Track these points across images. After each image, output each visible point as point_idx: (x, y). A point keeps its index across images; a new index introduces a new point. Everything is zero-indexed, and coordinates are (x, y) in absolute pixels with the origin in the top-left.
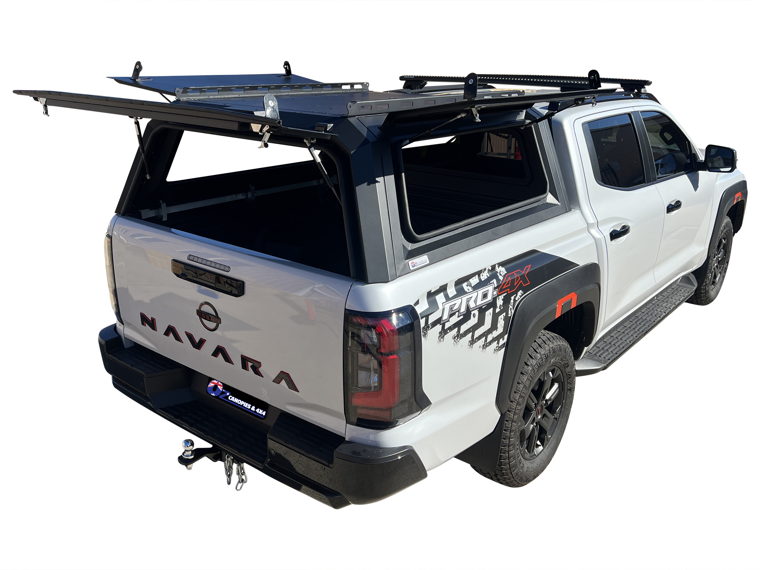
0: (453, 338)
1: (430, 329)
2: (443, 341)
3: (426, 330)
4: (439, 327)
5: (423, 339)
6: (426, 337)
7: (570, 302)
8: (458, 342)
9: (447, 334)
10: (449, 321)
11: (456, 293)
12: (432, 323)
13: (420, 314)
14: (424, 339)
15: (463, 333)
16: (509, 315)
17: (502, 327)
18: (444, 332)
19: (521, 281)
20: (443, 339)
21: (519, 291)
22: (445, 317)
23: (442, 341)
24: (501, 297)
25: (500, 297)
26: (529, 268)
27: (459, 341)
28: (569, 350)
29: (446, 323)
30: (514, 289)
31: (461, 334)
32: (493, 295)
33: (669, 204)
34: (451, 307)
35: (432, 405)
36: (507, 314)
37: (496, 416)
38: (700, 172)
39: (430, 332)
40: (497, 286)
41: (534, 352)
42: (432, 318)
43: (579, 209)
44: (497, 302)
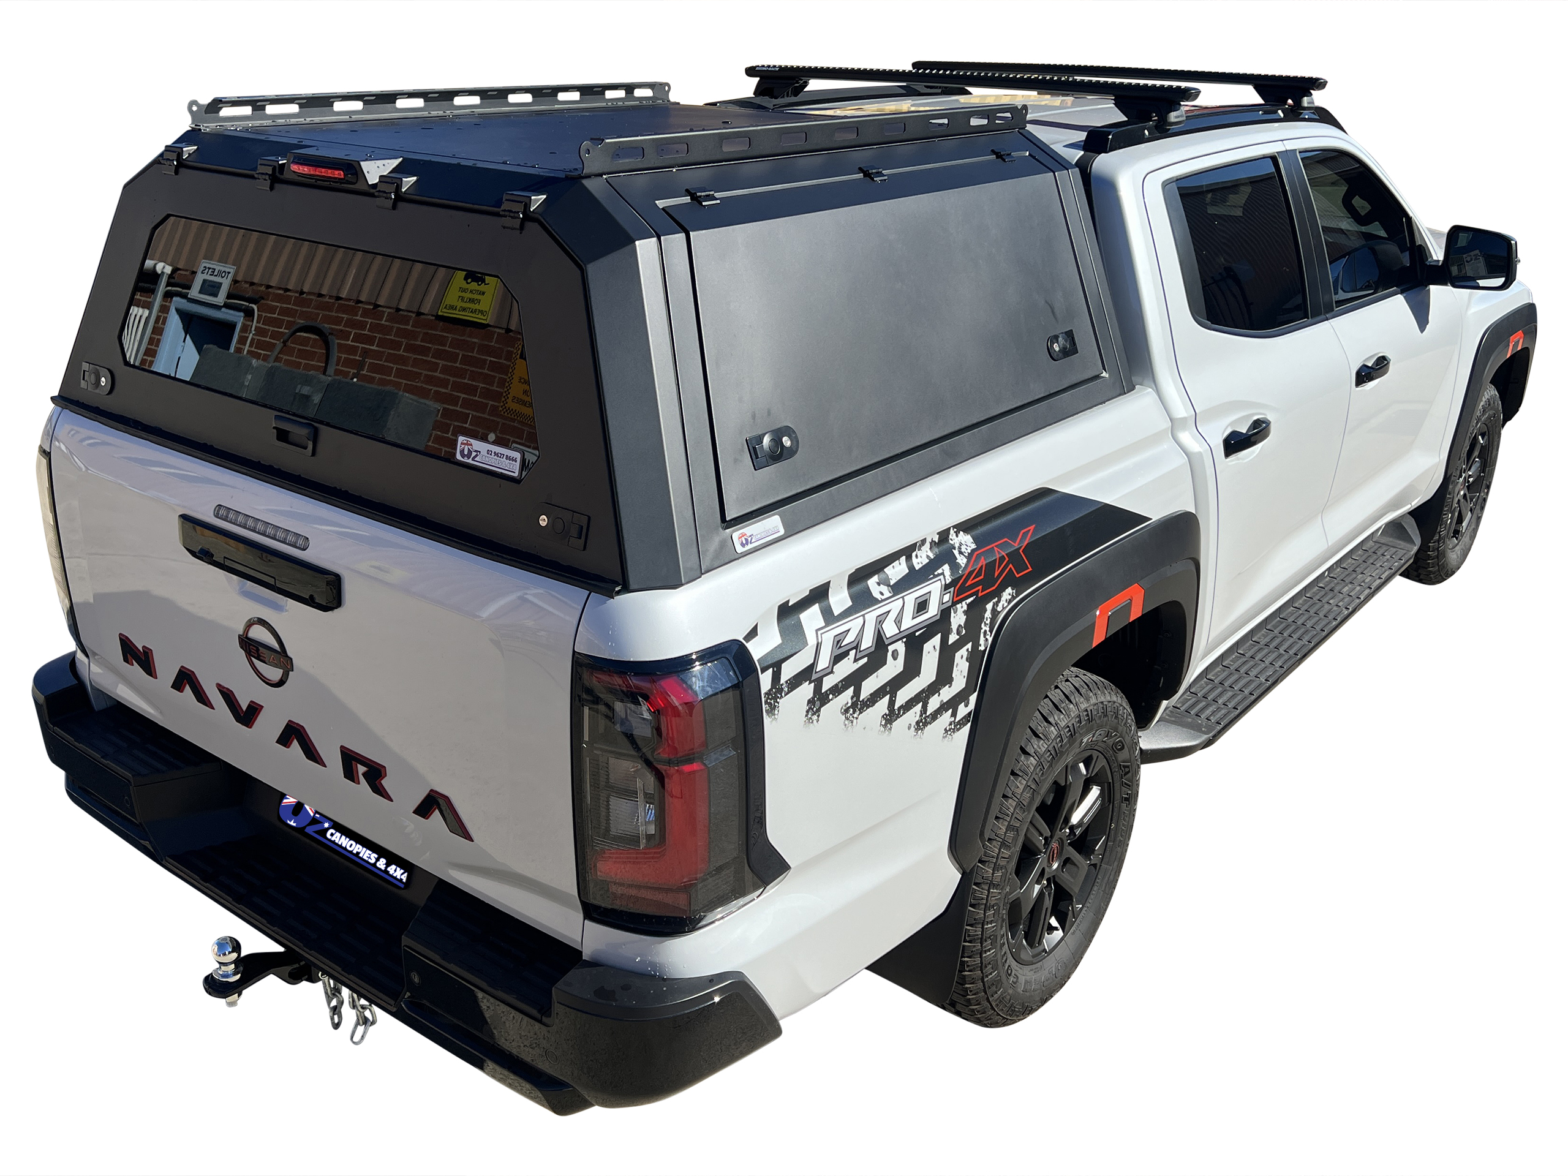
0: (843, 711)
1: (785, 695)
2: (818, 721)
3: (775, 699)
4: (806, 690)
5: (767, 720)
6: (774, 715)
7: (1128, 607)
8: (855, 721)
9: (827, 703)
10: (832, 672)
11: (851, 604)
12: (789, 680)
13: (758, 660)
14: (770, 720)
15: (868, 699)
16: (982, 648)
17: (964, 677)
18: (819, 700)
19: (1011, 565)
20: (818, 716)
21: (1004, 591)
22: (823, 663)
23: (815, 721)
24: (962, 607)
25: (959, 606)
26: (1031, 531)
27: (857, 718)
28: (1125, 711)
29: (824, 679)
30: (994, 586)
31: (863, 700)
32: (943, 604)
33: (1362, 364)
34: (837, 639)
35: (792, 871)
36: (976, 645)
37: (953, 877)
38: (1432, 288)
39: (785, 703)
40: (953, 580)
41: (1042, 723)
42: (789, 670)
43: (1154, 386)
44: (952, 619)
